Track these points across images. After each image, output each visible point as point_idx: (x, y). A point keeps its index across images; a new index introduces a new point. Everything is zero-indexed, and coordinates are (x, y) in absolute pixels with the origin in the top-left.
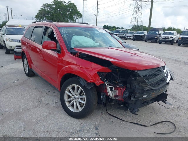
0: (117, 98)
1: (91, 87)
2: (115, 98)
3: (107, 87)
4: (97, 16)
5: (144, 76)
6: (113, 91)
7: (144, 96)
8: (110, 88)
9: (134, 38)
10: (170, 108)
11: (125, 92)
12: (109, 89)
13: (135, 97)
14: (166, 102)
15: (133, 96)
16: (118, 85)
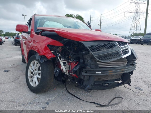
0: (70, 74)
1: (44, 61)
2: (69, 74)
3: (60, 62)
4: (100, 25)
5: (89, 47)
6: (66, 66)
7: (97, 73)
8: (63, 62)
9: (131, 42)
10: (139, 93)
11: (76, 66)
12: (62, 64)
13: (86, 72)
14: (131, 84)
15: (85, 71)
16: (71, 60)
